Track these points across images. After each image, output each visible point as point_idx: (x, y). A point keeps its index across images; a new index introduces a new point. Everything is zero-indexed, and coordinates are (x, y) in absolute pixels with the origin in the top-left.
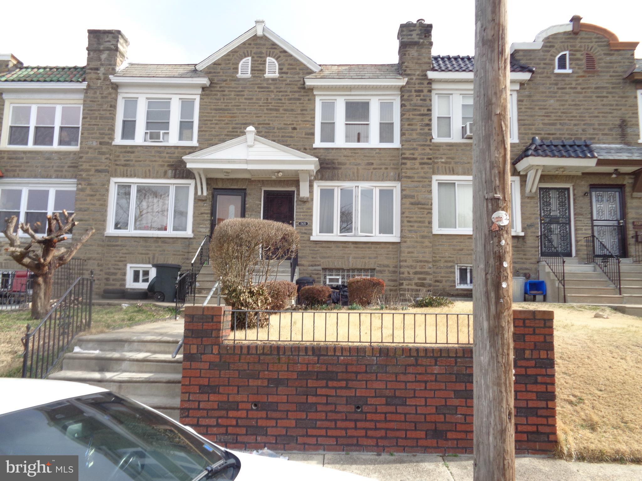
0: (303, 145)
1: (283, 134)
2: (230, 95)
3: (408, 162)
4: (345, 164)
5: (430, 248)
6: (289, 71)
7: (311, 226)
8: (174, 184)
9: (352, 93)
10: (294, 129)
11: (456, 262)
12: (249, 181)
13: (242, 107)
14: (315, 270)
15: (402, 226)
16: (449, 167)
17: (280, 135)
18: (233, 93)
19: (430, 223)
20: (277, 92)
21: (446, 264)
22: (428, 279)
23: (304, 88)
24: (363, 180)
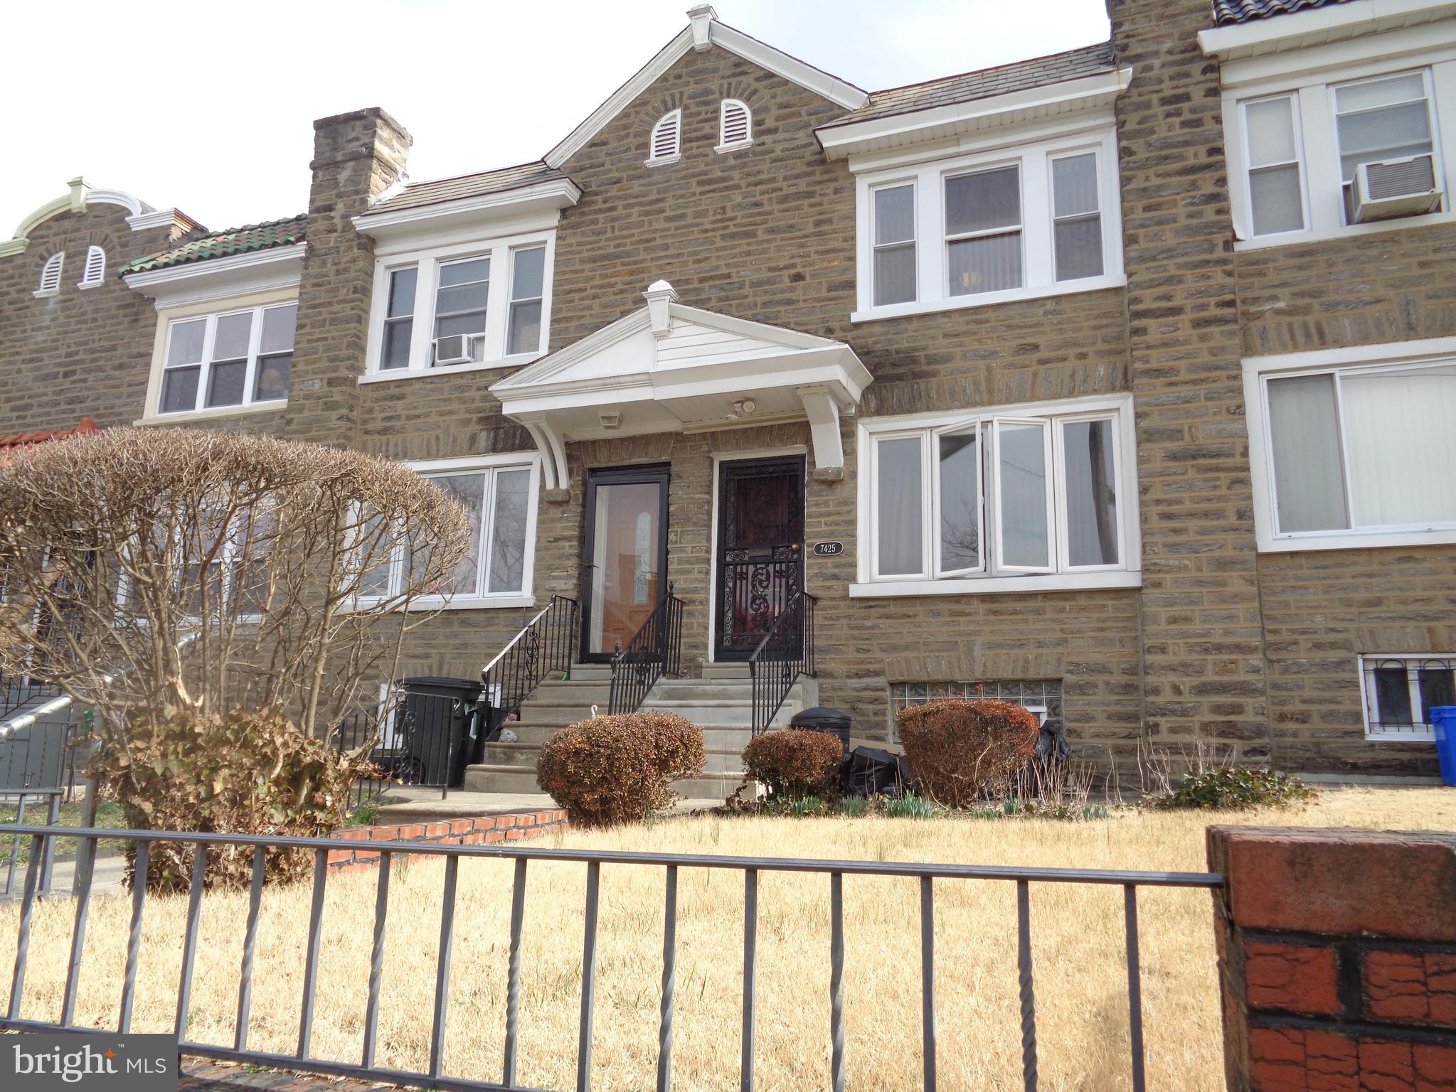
0: (824, 321)
1: (768, 298)
2: (629, 215)
3: (1151, 323)
4: (947, 359)
5: (1251, 599)
6: (780, 124)
7: (853, 554)
8: (495, 467)
9: (963, 148)
10: (798, 277)
11: (1358, 647)
12: (678, 438)
13: (659, 242)
14: (866, 689)
15: (1144, 534)
16: (1305, 326)
17: (759, 300)
18: (635, 211)
19: (1246, 515)
20: (749, 185)
21: (1319, 655)
22: (1249, 709)
23: (823, 162)
24: (1009, 400)
